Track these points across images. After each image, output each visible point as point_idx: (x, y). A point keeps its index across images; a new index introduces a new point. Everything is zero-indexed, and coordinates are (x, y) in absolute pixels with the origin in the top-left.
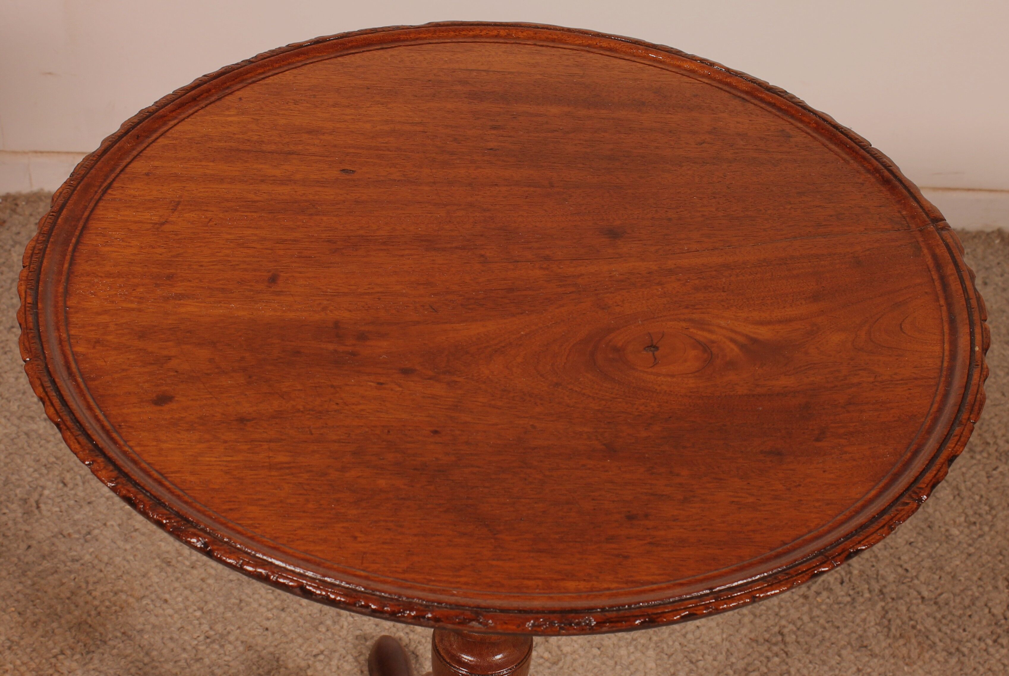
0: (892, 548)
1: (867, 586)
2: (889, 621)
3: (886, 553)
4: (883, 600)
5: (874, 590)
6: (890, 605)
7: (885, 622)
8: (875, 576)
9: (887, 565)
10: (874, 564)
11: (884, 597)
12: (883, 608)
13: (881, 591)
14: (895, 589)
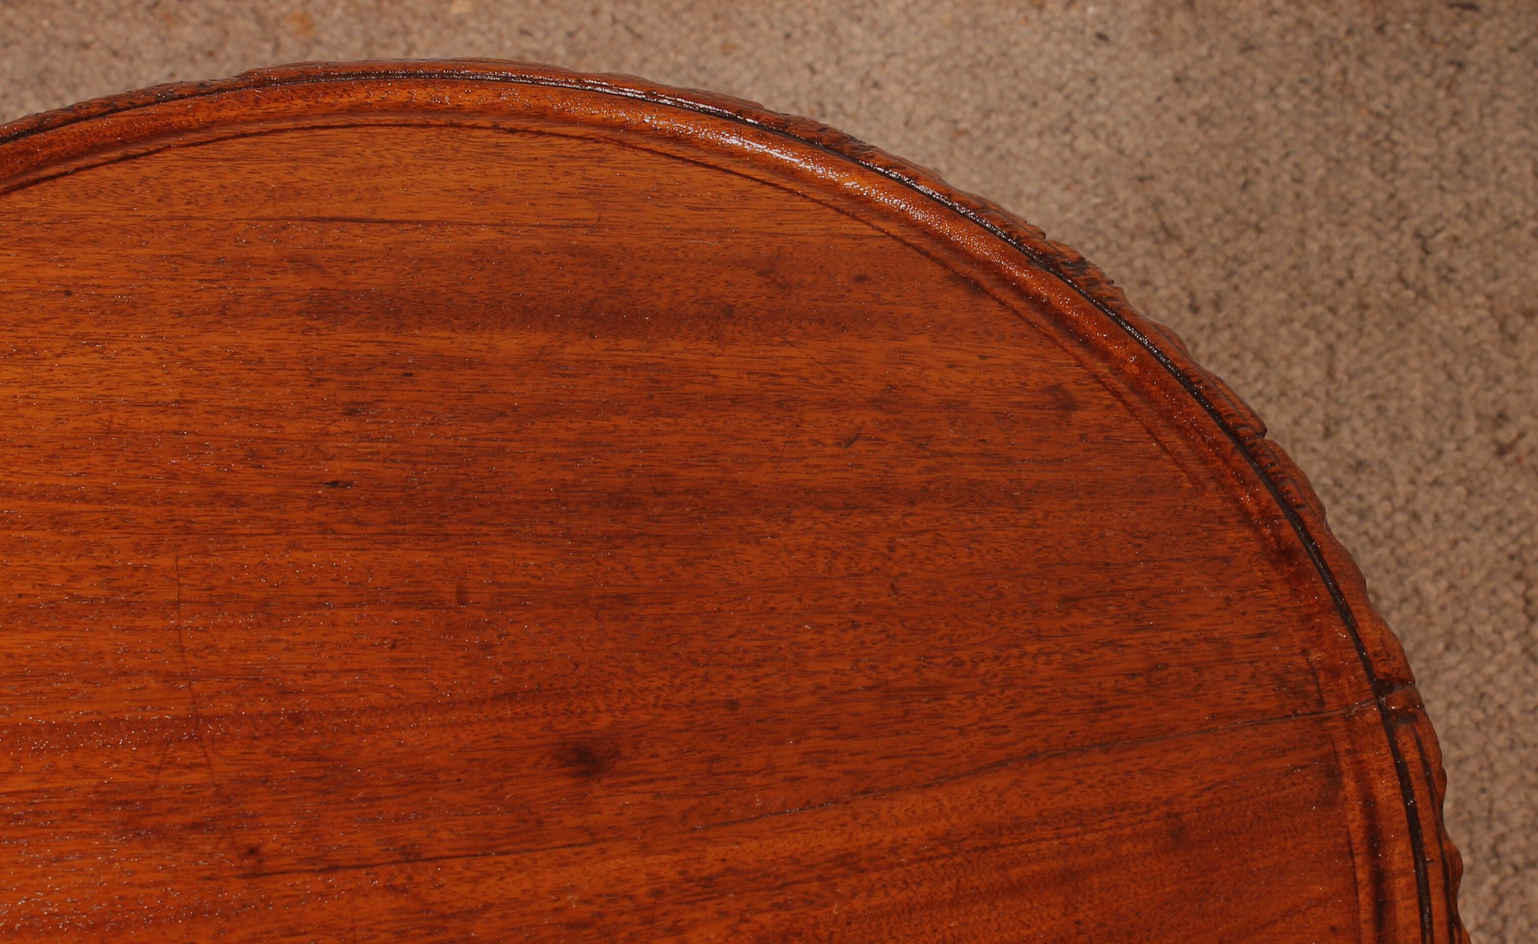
0: (1525, 746)
1: (1466, 839)
2: (1505, 920)
3: (1513, 759)
4: (1495, 870)
5: (1480, 848)
6: (1511, 882)
7: (1497, 922)
8: (1485, 814)
9: (1511, 789)
10: (1487, 785)
11: (1499, 864)
12: (1495, 888)
13: (1495, 852)
14: (1522, 843)
